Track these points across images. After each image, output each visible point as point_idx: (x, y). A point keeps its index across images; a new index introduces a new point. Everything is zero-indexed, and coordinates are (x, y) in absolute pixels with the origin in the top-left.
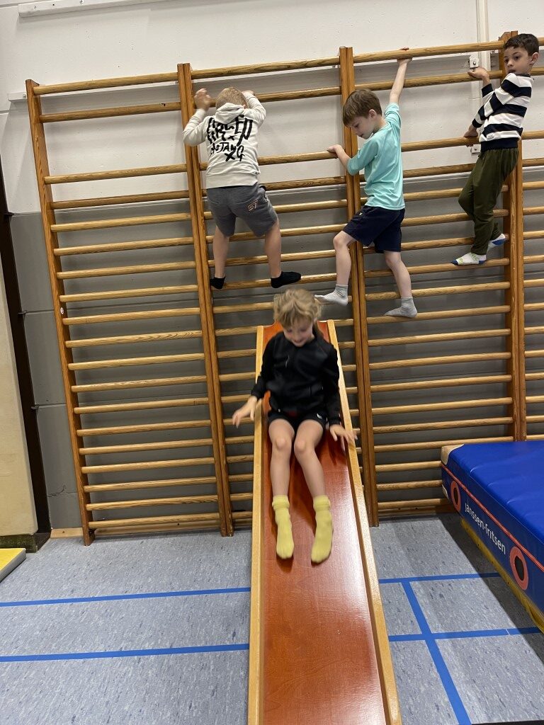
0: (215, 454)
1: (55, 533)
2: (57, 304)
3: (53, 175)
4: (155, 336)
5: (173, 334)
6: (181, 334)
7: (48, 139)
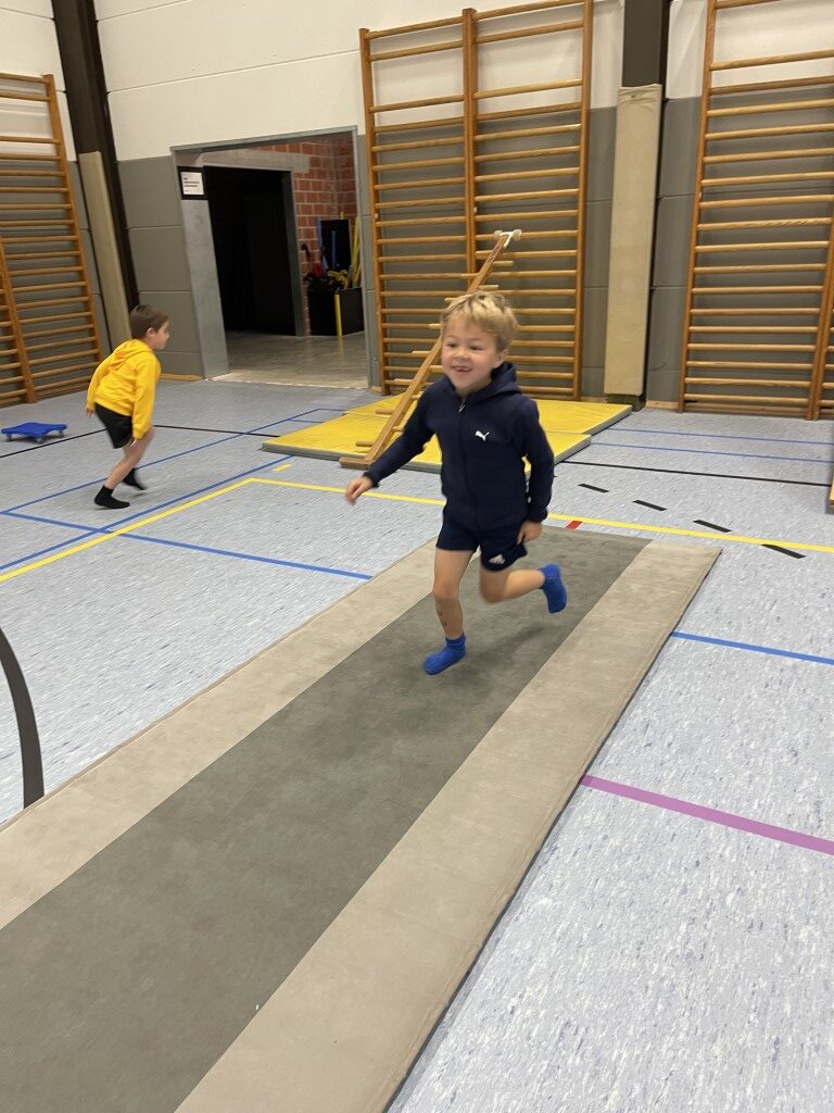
0: (818, 342)
1: (649, 403)
2: (698, 189)
3: (716, 61)
4: (784, 222)
5: (803, 221)
6: (811, 220)
7: (719, 23)
